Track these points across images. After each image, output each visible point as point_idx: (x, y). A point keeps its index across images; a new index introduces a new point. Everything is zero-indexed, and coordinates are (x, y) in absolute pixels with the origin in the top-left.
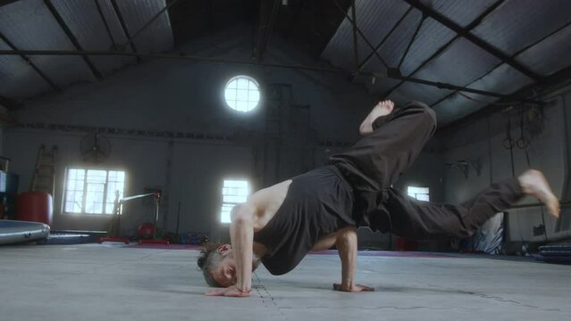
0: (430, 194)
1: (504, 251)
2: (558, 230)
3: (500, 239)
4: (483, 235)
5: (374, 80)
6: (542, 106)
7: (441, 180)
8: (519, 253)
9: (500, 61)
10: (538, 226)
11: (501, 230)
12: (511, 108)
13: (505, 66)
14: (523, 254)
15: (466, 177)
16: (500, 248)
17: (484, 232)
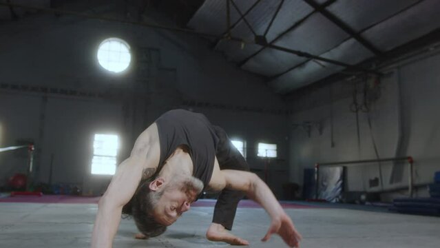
0: (278, 150)
1: (344, 200)
2: (391, 182)
3: (340, 189)
4: (323, 185)
5: (243, 45)
6: (380, 76)
7: (287, 138)
8: (357, 202)
9: (348, 36)
10: (373, 178)
11: (340, 182)
12: (354, 77)
13: (352, 41)
14: (362, 203)
15: (309, 136)
16: (340, 197)
17: (325, 184)
